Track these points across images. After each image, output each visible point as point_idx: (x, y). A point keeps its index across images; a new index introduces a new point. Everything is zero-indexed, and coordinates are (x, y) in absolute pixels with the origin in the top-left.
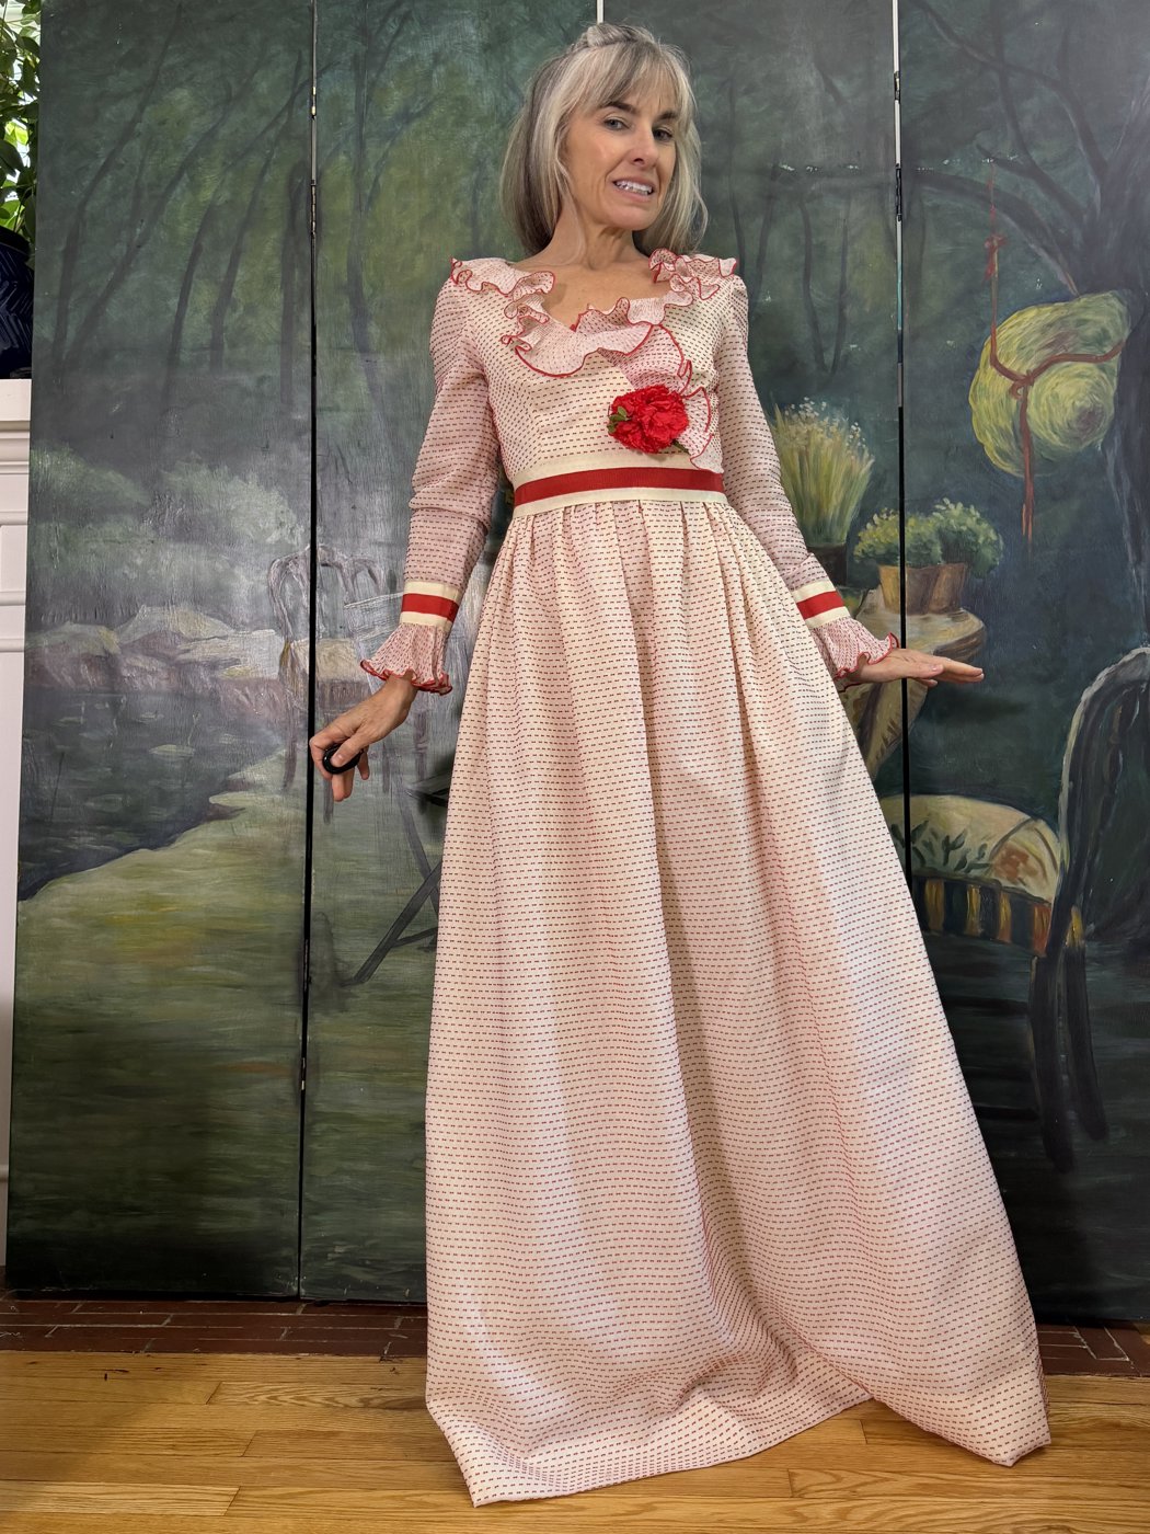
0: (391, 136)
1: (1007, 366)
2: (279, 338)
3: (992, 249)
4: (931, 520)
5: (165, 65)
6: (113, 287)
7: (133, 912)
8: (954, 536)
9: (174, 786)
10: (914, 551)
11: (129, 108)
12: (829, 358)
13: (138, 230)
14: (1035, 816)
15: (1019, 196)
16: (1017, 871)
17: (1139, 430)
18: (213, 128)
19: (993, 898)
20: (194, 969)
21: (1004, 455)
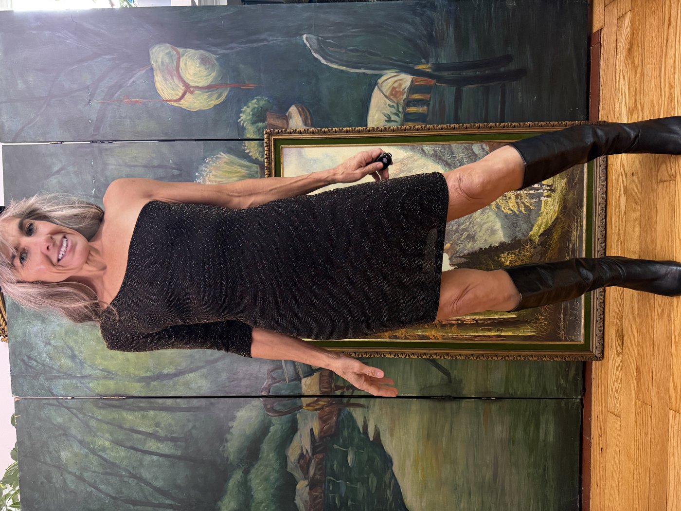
0: (82, 363)
1: (180, 95)
2: (170, 412)
3: (129, 102)
4: (247, 128)
5: (50, 462)
6: (148, 484)
7: (420, 472)
8: (254, 118)
9: (365, 456)
10: (261, 135)
11: (69, 478)
12: (176, 172)
13: (124, 473)
14: (376, 84)
15: (106, 90)
16: (400, 91)
17: (210, 39)
18: (78, 441)
19: (411, 101)
20: (444, 446)
21: (220, 96)
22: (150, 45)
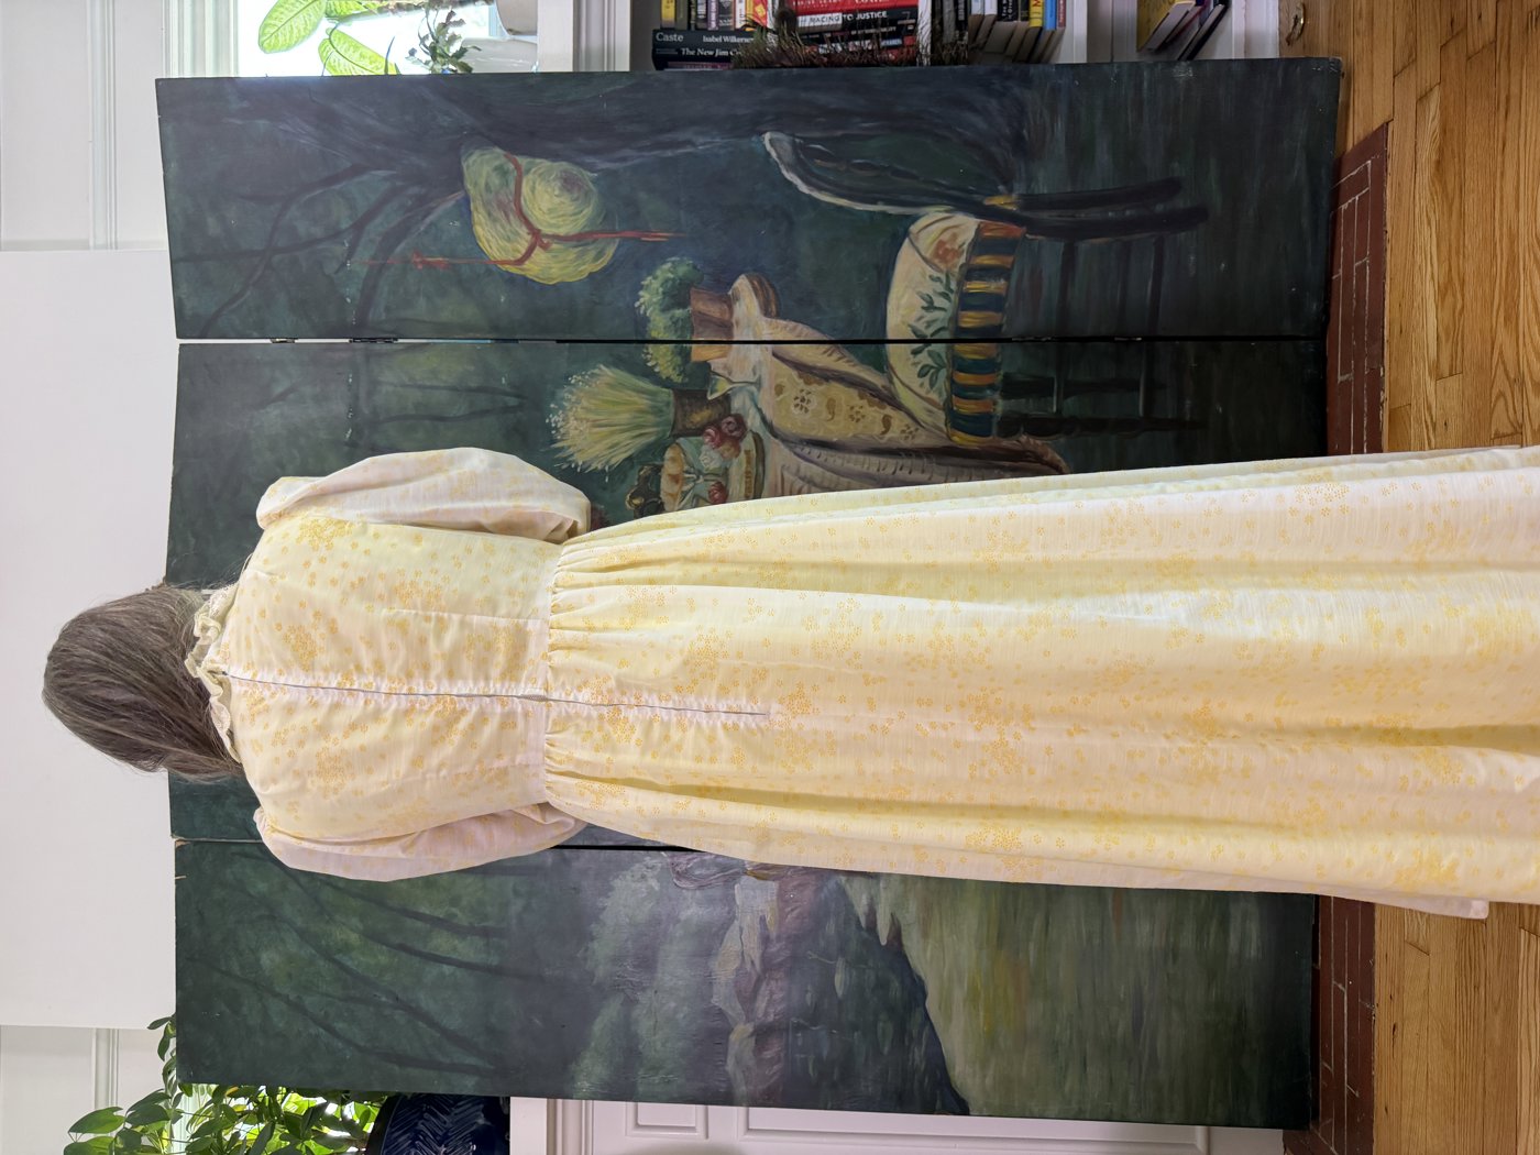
1: (523, 251)
2: (481, 876)
3: (423, 262)
4: (652, 318)
5: (239, 973)
6: (432, 1023)
7: (982, 1013)
8: (667, 299)
9: (870, 976)
10: (679, 333)
11: (275, 1006)
12: (512, 401)
13: (384, 999)
14: (906, 234)
15: (379, 239)
16: (953, 249)
17: (581, 140)
18: (296, 931)
19: (975, 270)
20: (1031, 960)
21: (600, 254)
22: (462, 151)
